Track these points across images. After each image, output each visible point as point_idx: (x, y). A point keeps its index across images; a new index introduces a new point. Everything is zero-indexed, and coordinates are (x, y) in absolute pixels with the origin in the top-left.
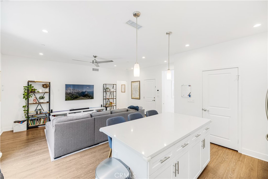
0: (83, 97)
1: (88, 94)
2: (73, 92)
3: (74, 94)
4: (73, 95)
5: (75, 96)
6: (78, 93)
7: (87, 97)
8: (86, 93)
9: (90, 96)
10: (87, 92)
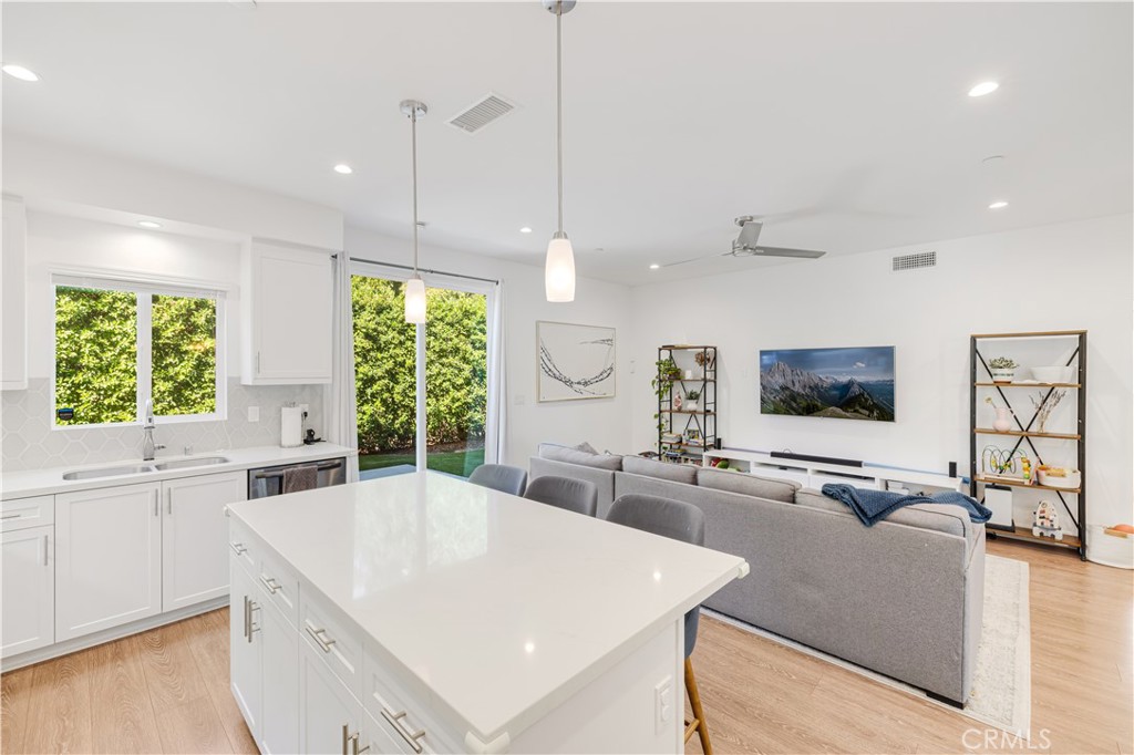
0: (839, 410)
1: (863, 395)
2: (797, 384)
3: (798, 394)
4: (793, 397)
5: (804, 404)
6: (816, 386)
7: (858, 408)
8: (856, 390)
9: (876, 406)
10: (860, 385)
